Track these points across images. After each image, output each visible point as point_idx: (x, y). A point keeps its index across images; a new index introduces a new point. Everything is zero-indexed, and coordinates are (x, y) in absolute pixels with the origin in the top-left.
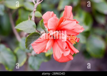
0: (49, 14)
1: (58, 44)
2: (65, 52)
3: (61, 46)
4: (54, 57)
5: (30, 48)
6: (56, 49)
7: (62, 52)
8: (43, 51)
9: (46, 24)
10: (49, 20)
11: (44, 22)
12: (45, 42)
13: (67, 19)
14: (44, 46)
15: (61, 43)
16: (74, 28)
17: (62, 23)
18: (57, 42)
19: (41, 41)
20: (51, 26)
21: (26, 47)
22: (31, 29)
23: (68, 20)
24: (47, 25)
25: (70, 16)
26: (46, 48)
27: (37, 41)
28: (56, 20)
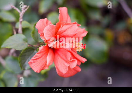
0: (43, 22)
1: (60, 56)
2: (71, 64)
3: (64, 58)
4: (58, 73)
5: (25, 68)
6: (59, 62)
7: (67, 65)
8: (44, 67)
9: (42, 35)
10: (45, 29)
11: (39, 33)
12: (44, 56)
13: (65, 23)
14: (44, 62)
15: (63, 54)
16: (76, 33)
17: (60, 30)
18: (59, 54)
19: (40, 56)
20: (49, 36)
21: (21, 68)
22: (22, 45)
23: (67, 24)
24: (44, 35)
25: (67, 19)
26: (47, 64)
27: (34, 57)
28: (53, 27)
